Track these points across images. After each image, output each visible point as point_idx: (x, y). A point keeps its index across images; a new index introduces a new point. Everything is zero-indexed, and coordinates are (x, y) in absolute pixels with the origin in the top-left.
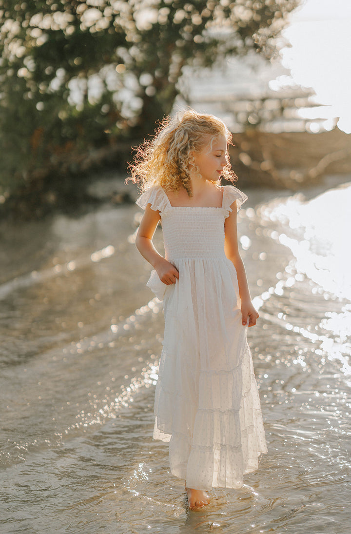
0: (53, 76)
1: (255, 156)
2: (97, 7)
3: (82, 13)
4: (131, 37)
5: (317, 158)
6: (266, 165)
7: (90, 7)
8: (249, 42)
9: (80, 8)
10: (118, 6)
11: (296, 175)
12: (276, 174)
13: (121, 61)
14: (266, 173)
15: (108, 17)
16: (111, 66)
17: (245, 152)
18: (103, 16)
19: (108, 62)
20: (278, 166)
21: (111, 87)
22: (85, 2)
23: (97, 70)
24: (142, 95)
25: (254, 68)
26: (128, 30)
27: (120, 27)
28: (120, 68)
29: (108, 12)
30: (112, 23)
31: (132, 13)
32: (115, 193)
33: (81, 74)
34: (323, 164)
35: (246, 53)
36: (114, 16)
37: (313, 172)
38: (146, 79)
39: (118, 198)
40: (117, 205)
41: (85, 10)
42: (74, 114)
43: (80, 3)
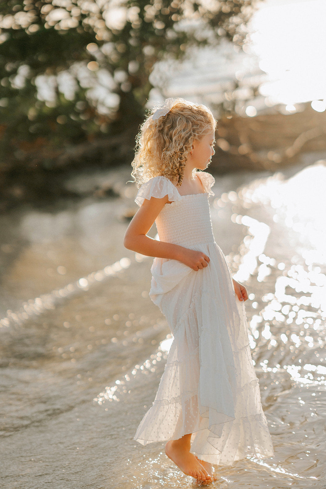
0: (14, 72)
1: (233, 141)
2: (64, 8)
3: (48, 14)
4: (101, 35)
5: (292, 138)
6: (244, 149)
7: (56, 7)
8: (220, 31)
9: (45, 9)
10: (86, 6)
11: (274, 156)
12: (255, 157)
13: (92, 59)
14: (245, 156)
15: (77, 17)
16: (82, 63)
17: (222, 138)
18: (71, 16)
19: (79, 59)
20: (256, 148)
21: (84, 84)
22: (50, 3)
23: (67, 67)
24: (118, 91)
25: (229, 57)
26: (98, 29)
27: (89, 27)
28: (91, 66)
29: (76, 12)
30: (80, 22)
31: (101, 12)
32: (97, 188)
33: (48, 71)
34: (298, 143)
35: (218, 44)
36: (83, 16)
37: (290, 151)
38: (120, 76)
39: (100, 192)
40: (100, 199)
41: (51, 10)
42: (45, 111)
43: (45, 4)
